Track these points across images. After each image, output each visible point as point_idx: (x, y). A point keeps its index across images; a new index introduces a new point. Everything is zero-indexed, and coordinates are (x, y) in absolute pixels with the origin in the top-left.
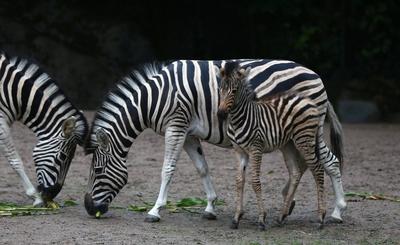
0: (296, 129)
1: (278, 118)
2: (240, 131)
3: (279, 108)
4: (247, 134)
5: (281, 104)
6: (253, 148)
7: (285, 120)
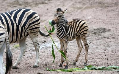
0: (81, 31)
1: (74, 29)
2: (60, 34)
3: (74, 26)
4: (62, 35)
5: (75, 24)
6: (65, 40)
7: (77, 29)
